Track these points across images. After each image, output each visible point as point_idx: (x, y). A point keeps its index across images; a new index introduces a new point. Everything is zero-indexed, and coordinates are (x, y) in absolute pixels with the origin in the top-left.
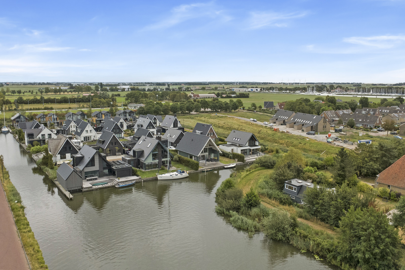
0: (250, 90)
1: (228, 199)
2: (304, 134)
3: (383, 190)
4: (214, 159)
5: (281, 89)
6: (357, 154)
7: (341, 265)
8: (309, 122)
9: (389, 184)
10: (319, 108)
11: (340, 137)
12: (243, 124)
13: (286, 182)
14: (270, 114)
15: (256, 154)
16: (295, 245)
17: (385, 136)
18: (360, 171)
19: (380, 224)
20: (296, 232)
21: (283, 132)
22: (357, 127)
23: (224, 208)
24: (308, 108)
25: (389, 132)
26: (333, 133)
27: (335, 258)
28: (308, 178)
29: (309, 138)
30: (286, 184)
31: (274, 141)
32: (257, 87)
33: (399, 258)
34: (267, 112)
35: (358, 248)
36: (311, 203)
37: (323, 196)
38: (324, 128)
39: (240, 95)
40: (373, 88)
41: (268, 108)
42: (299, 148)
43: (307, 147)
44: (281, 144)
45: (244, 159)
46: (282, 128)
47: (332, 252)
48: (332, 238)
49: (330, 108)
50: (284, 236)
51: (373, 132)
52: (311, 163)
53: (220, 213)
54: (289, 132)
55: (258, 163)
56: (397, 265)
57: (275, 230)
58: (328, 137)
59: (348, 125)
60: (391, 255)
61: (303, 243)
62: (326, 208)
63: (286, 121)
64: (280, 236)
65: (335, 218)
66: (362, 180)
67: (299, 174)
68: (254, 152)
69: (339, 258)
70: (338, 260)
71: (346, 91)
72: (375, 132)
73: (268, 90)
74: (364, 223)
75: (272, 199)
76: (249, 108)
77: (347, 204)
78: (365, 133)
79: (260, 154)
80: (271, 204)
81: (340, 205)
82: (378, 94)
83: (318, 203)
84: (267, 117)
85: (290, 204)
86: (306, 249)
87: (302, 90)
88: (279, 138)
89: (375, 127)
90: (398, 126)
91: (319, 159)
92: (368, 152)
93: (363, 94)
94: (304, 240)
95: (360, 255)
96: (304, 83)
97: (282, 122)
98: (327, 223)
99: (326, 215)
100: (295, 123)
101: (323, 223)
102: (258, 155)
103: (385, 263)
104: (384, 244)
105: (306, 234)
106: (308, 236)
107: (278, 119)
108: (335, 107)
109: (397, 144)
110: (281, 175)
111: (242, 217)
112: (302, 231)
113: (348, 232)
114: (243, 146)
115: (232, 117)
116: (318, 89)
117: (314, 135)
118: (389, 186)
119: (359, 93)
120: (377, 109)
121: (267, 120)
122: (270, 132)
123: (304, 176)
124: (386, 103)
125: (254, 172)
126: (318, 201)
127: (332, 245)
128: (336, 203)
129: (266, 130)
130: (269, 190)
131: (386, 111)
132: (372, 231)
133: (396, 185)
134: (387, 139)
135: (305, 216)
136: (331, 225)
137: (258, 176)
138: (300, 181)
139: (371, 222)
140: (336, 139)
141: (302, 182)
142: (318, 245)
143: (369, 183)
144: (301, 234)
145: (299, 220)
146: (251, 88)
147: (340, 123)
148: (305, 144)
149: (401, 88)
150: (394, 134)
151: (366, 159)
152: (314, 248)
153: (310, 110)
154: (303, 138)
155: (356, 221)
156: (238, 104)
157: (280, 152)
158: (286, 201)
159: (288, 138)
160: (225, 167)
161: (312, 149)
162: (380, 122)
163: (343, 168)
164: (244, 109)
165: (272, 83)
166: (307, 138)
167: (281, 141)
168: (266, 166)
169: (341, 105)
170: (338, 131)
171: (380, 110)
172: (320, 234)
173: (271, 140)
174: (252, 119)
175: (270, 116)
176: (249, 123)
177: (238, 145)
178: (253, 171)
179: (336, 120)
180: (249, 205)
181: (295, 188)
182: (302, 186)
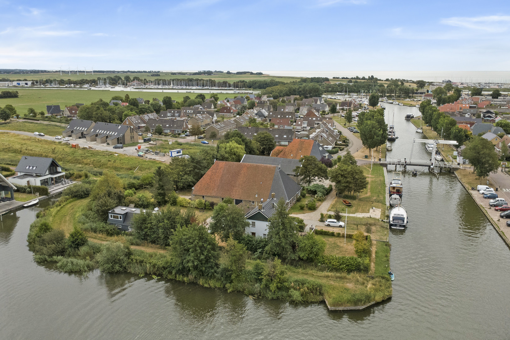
0: (15, 83)
1: (49, 244)
2: (111, 149)
3: (199, 201)
4: (6, 198)
5: (62, 82)
6: (172, 169)
7: (176, 277)
8: (114, 133)
9: (203, 195)
10: (121, 113)
11: (151, 148)
12: (27, 142)
13: (110, 212)
14: (58, 122)
15: (60, 182)
16: (133, 272)
17: (193, 142)
18: (177, 185)
19: (202, 235)
20: (132, 260)
21: (84, 148)
22: (165, 133)
23: (45, 255)
24: (107, 113)
25: (197, 137)
26: (142, 143)
27: (170, 273)
28: (130, 203)
29: (117, 152)
30: (110, 215)
31: (76, 161)
32: (26, 80)
33: (218, 259)
34: (54, 119)
35: (188, 259)
36: (140, 228)
37: (151, 220)
38: (131, 138)
39: (4, 94)
40: (173, 80)
41: (54, 115)
42: (110, 167)
43: (117, 164)
44: (86, 164)
45: (47, 192)
46: (83, 143)
47: (167, 268)
48: (165, 257)
49: (134, 112)
50: (121, 267)
51: (181, 138)
52: (128, 185)
53: (41, 262)
54: (93, 148)
55: (68, 194)
56: (218, 264)
57: (112, 263)
58: (137, 149)
59: (156, 132)
60: (213, 258)
61: (140, 268)
62: (154, 231)
63: (85, 133)
64: (117, 268)
65: (164, 238)
66: (180, 194)
67: (121, 200)
68: (58, 181)
69: (174, 272)
70: (173, 274)
71: (145, 84)
72: (184, 138)
73: (44, 84)
74: (190, 238)
75: (98, 233)
76: (25, 115)
77: (172, 223)
78: (174, 140)
79: (65, 181)
80: (98, 238)
81: (167, 225)
82: (180, 87)
83: (146, 228)
84: (57, 128)
85: (118, 234)
86: (143, 272)
87: (91, 84)
88: (82, 157)
89: (183, 132)
90: (204, 128)
91: (135, 178)
92: (182, 166)
93: (164, 88)
94: (141, 265)
95: (190, 264)
96: (91, 72)
97: (80, 135)
98: (157, 244)
99: (156, 237)
100: (97, 135)
101: (154, 245)
102: (64, 183)
103: (209, 265)
104: (207, 250)
105: (142, 259)
106: (143, 260)
107: (74, 131)
108: (138, 111)
109: (206, 155)
110: (103, 205)
111: (71, 259)
112: (138, 258)
113: (178, 248)
114: (41, 175)
115: (6, 131)
116: (111, 81)
117: (122, 148)
118: (203, 197)
119: (159, 86)
120: (181, 111)
121: (60, 134)
122: (67, 150)
123: (126, 201)
124: (189, 102)
125: (66, 206)
126: (146, 225)
127: (167, 263)
128: (163, 225)
129: (63, 147)
130: (92, 224)
131: (190, 111)
132: (197, 242)
133: (209, 195)
134: (196, 145)
135: (136, 242)
136: (162, 245)
137: (72, 209)
138: (124, 208)
139: (195, 235)
140: (147, 151)
141: (126, 209)
142: (154, 266)
143: (186, 196)
144: (137, 260)
145: (133, 248)
146: (17, 81)
147: (147, 130)
148: (115, 162)
149: (201, 80)
150: (201, 138)
151: (181, 173)
152: (151, 270)
153: (110, 116)
154: (111, 154)
155: (184, 237)
156: (10, 112)
157: (90, 176)
158: (113, 232)
159: (93, 156)
160: (25, 205)
161: (124, 166)
162: (187, 127)
163: (162, 186)
164: (18, 117)
165: (45, 71)
166: (116, 153)
167: (85, 161)
168: (78, 196)
169: (144, 107)
170: (147, 141)
171: (185, 111)
172: (154, 256)
173: (72, 160)
174: (37, 133)
175: (59, 126)
176: (35, 139)
177: (35, 175)
178: (64, 204)
179: (142, 127)
180: (76, 245)
181: (120, 217)
182: (127, 213)
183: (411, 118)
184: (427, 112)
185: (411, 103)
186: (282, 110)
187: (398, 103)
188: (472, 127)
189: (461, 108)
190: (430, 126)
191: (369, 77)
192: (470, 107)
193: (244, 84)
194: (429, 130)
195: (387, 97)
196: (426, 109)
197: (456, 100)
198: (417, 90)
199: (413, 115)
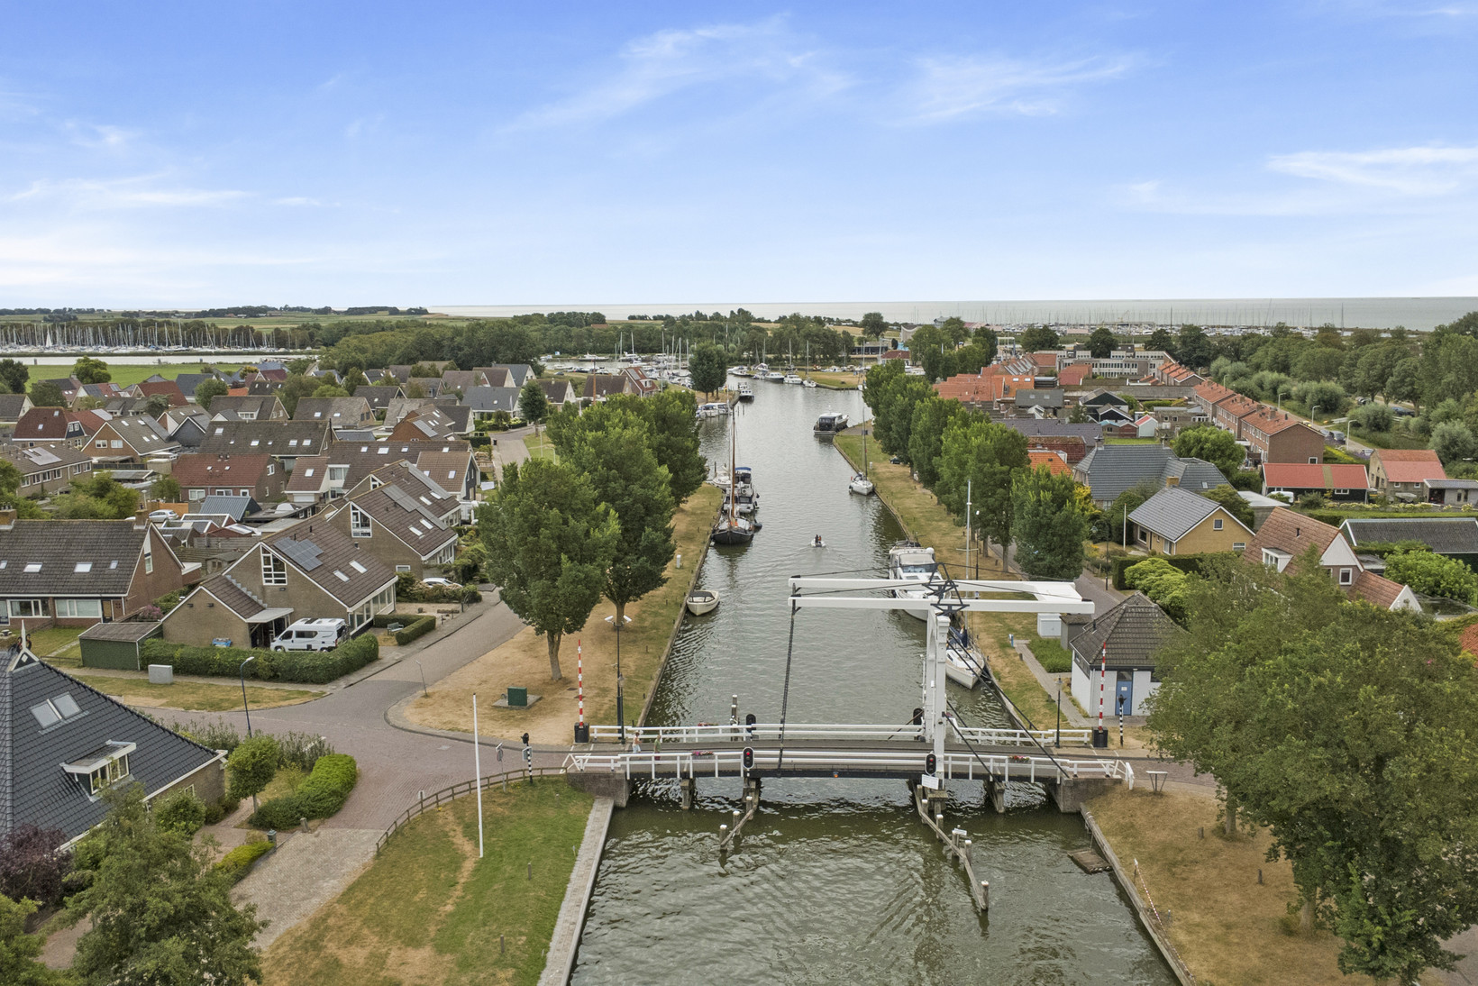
183: (837, 430)
184: (889, 405)
185: (842, 379)
186: (318, 415)
187: (800, 379)
188: (1085, 464)
189: (1007, 390)
190: (906, 460)
191: (732, 312)
192: (1038, 385)
193: (312, 336)
194: (902, 477)
195: (768, 361)
196: (886, 391)
197: (988, 363)
198: (861, 340)
199: (844, 417)
